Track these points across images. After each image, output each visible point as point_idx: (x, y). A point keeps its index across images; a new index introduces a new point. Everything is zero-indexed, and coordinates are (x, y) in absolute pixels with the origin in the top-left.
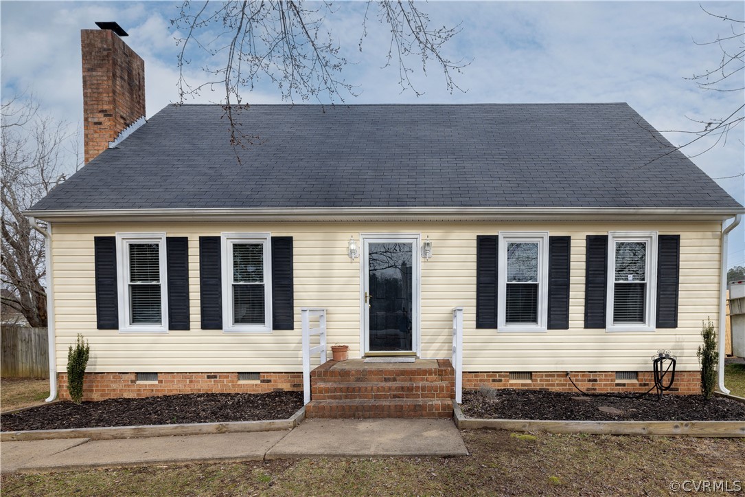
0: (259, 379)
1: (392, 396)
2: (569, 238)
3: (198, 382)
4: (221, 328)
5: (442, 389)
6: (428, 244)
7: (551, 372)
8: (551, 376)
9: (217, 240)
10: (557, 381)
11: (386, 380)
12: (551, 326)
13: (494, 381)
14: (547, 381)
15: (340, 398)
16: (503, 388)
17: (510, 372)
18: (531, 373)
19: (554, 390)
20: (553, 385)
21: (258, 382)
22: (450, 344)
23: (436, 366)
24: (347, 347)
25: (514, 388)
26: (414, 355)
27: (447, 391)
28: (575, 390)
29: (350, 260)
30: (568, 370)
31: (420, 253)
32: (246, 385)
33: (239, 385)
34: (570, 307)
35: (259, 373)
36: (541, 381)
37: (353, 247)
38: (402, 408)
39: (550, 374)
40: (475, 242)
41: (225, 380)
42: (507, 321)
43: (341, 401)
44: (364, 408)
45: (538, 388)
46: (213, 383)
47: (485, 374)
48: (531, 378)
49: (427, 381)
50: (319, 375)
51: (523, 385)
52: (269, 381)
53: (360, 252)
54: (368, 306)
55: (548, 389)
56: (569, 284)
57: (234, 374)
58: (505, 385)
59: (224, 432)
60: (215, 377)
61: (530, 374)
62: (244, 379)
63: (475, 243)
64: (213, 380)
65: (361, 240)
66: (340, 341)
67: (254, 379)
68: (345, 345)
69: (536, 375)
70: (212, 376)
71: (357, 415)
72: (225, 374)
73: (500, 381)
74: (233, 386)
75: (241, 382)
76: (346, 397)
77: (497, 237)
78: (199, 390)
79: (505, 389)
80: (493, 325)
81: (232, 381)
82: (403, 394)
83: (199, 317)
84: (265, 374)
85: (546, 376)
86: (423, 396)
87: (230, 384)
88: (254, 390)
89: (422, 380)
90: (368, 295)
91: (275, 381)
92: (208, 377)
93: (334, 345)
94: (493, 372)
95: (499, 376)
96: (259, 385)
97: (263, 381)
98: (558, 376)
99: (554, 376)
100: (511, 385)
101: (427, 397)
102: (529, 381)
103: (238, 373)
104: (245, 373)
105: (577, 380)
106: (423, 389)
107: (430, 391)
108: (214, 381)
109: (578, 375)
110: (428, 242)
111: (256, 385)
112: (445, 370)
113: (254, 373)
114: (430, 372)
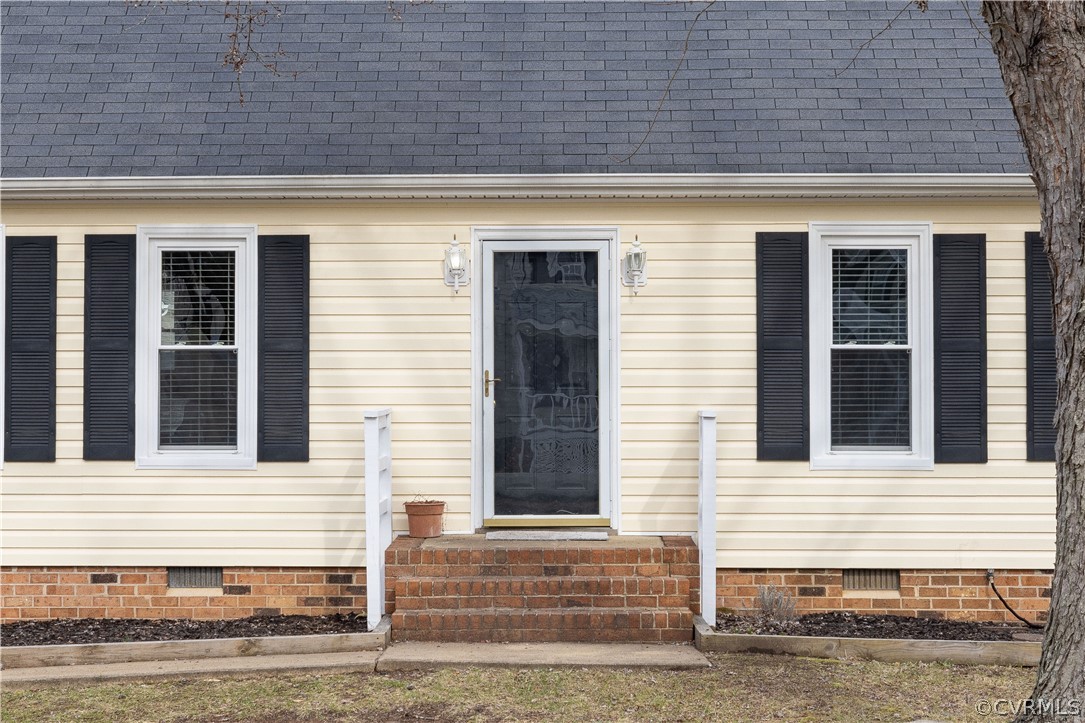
0: (216, 586)
1: (565, 601)
2: (980, 240)
3: (69, 591)
4: (132, 458)
5: (670, 587)
6: (637, 255)
7: (948, 570)
8: (947, 580)
9: (128, 243)
10: (963, 593)
11: (549, 571)
12: (943, 455)
13: (804, 592)
14: (939, 592)
15: (455, 605)
16: (827, 610)
17: (846, 571)
18: (897, 572)
19: (956, 618)
20: (953, 604)
21: (218, 592)
22: (693, 499)
23: (660, 545)
24: (441, 505)
25: (856, 610)
26: (605, 527)
27: (682, 591)
28: (1009, 617)
29: (449, 291)
30: (990, 566)
31: (618, 274)
32: (189, 599)
33: (170, 600)
34: (990, 409)
35: (220, 569)
36: (922, 592)
37: (456, 262)
38: (589, 623)
39: (945, 576)
40: (753, 247)
41: (136, 586)
42: (834, 442)
43: (458, 611)
44: (510, 621)
45: (915, 611)
46: (106, 594)
47: (783, 575)
48: (898, 588)
49: (638, 574)
50: (402, 561)
51: (877, 603)
52: (245, 590)
53: (473, 272)
54: (490, 402)
55: (942, 615)
56: (985, 351)
57: (159, 572)
58: (831, 603)
59: (255, 655)
60: (112, 579)
61: (892, 576)
62: (182, 584)
63: (750, 250)
64: (106, 586)
65: (474, 247)
66: (423, 490)
67: (206, 586)
68: (436, 499)
69: (909, 578)
70: (103, 576)
71: (496, 635)
72: (137, 572)
73: (821, 592)
74: (156, 602)
75: (175, 592)
76: (468, 604)
77: (804, 236)
78: (72, 611)
79: (832, 614)
80: (799, 452)
81: (154, 590)
82: (589, 599)
83: (78, 430)
84: (236, 573)
85: (935, 581)
86: (632, 602)
87: (148, 597)
88: (207, 613)
89: (629, 571)
90: (491, 377)
91: (260, 590)
92: (96, 579)
93: (410, 499)
94: (801, 570)
95: (819, 580)
96: (220, 600)
97: (229, 590)
98: (968, 581)
99: (955, 581)
100: (849, 602)
101: (639, 604)
102: (894, 595)
103: (169, 568)
104: (185, 568)
105: (1014, 592)
106: (631, 587)
107: (645, 591)
108: (109, 588)
109: (1016, 579)
110: (637, 250)
111: (212, 599)
112: (678, 551)
113: (206, 569)
114: (646, 556)
